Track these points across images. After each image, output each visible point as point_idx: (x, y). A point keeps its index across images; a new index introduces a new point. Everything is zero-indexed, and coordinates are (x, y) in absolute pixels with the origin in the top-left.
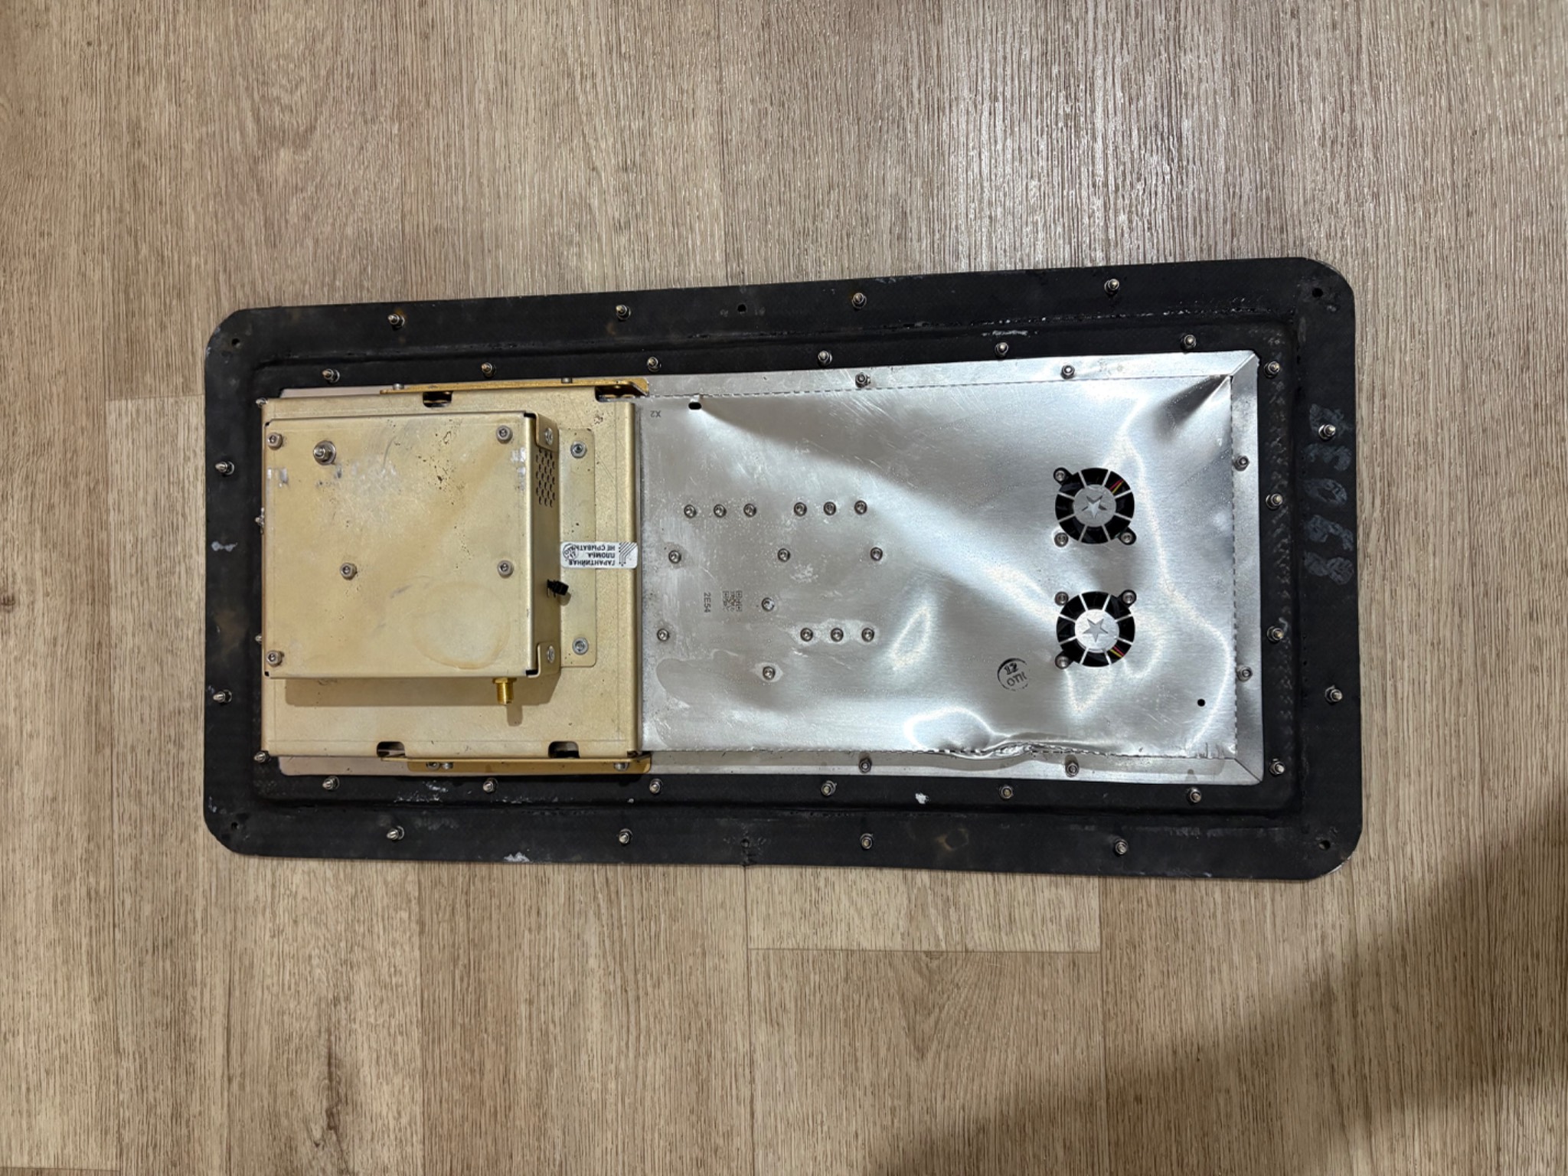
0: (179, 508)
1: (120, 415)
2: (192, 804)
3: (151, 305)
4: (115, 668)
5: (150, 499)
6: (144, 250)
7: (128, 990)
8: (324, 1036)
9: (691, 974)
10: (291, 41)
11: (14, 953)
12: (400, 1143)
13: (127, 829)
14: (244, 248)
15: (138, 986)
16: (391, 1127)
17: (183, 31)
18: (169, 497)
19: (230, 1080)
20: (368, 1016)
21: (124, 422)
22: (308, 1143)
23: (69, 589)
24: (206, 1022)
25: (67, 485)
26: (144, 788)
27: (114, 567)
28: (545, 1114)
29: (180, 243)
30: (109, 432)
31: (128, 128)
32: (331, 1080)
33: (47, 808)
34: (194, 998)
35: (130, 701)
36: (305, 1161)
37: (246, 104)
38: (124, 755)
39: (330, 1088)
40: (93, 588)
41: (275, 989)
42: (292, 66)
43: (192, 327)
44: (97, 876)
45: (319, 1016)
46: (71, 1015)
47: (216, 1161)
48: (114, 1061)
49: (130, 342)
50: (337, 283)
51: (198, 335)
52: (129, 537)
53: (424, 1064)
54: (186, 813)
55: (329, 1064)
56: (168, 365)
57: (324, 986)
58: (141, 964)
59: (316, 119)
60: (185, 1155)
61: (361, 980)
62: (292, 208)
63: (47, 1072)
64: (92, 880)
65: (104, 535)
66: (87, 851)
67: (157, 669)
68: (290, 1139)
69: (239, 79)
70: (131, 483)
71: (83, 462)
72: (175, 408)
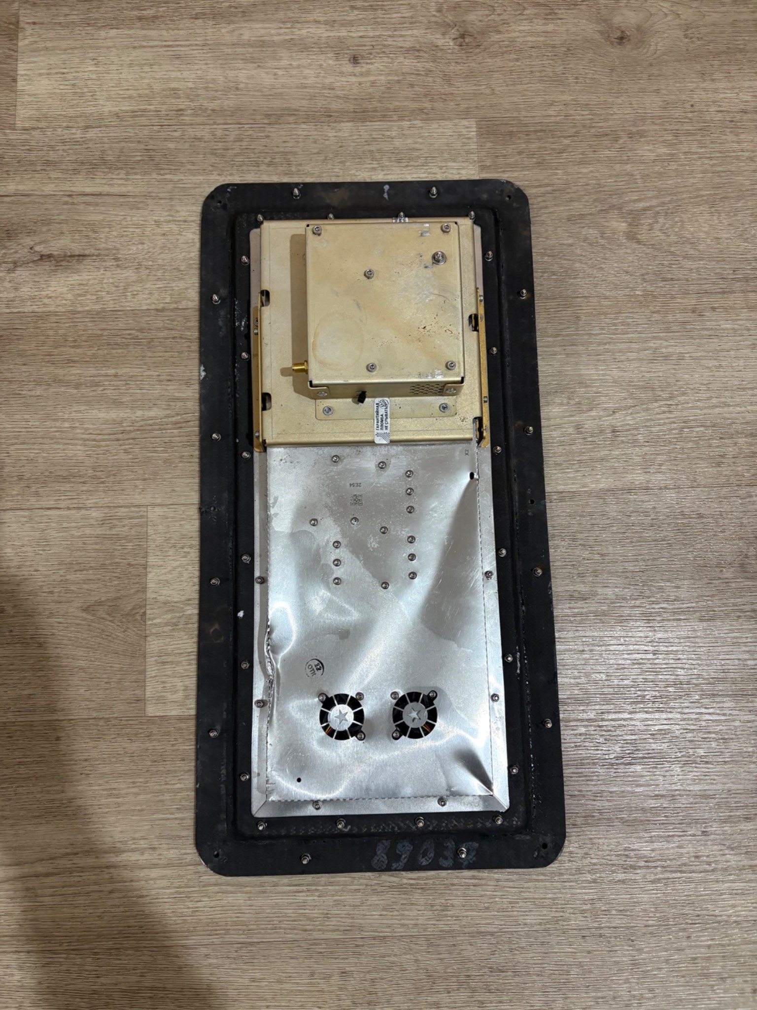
0: (412, 163)
1: (467, 127)
2: (234, 172)
3: (533, 146)
4: (316, 125)
5: (417, 146)
6: (566, 141)
7: (124, 134)
8: (96, 252)
9: (132, 472)
10: (692, 229)
11: (145, 64)
12: (32, 298)
13: (219, 133)
14: (567, 201)
15: (126, 140)
16: (42, 293)
17: (699, 163)
18: (418, 157)
19: (70, 196)
20: (108, 278)
21: (463, 130)
22: (32, 243)
23: (364, 97)
24: (104, 181)
25: (426, 95)
26: (244, 143)
27: (377, 125)
28: (49, 385)
29: (571, 163)
30: (457, 121)
31: (641, 130)
32: (70, 256)
33: (232, 84)
34: (119, 174)
35: (296, 134)
36: (22, 241)
37: (654, 202)
38: (264, 131)
39: (65, 256)
40: (363, 112)
41: (124, 223)
42: (677, 230)
43: (520, 171)
44: (193, 115)
45: (108, 249)
46: (108, 99)
47: (21, 187)
48: (80, 125)
49: (511, 134)
50: (546, 258)
51: (515, 174)
52: (394, 134)
53: (79, 312)
54: (229, 169)
55: (79, 256)
56: (497, 156)
57: (125, 252)
58: (139, 142)
59: (644, 245)
60: (24, 168)
61: (129, 274)
62: (591, 231)
63: (74, 85)
64: (189, 112)
65: (395, 118)
66: (206, 109)
67: (316, 151)
68: (35, 232)
69: (669, 198)
70: (427, 134)
71: (439, 105)
72: (471, 161)
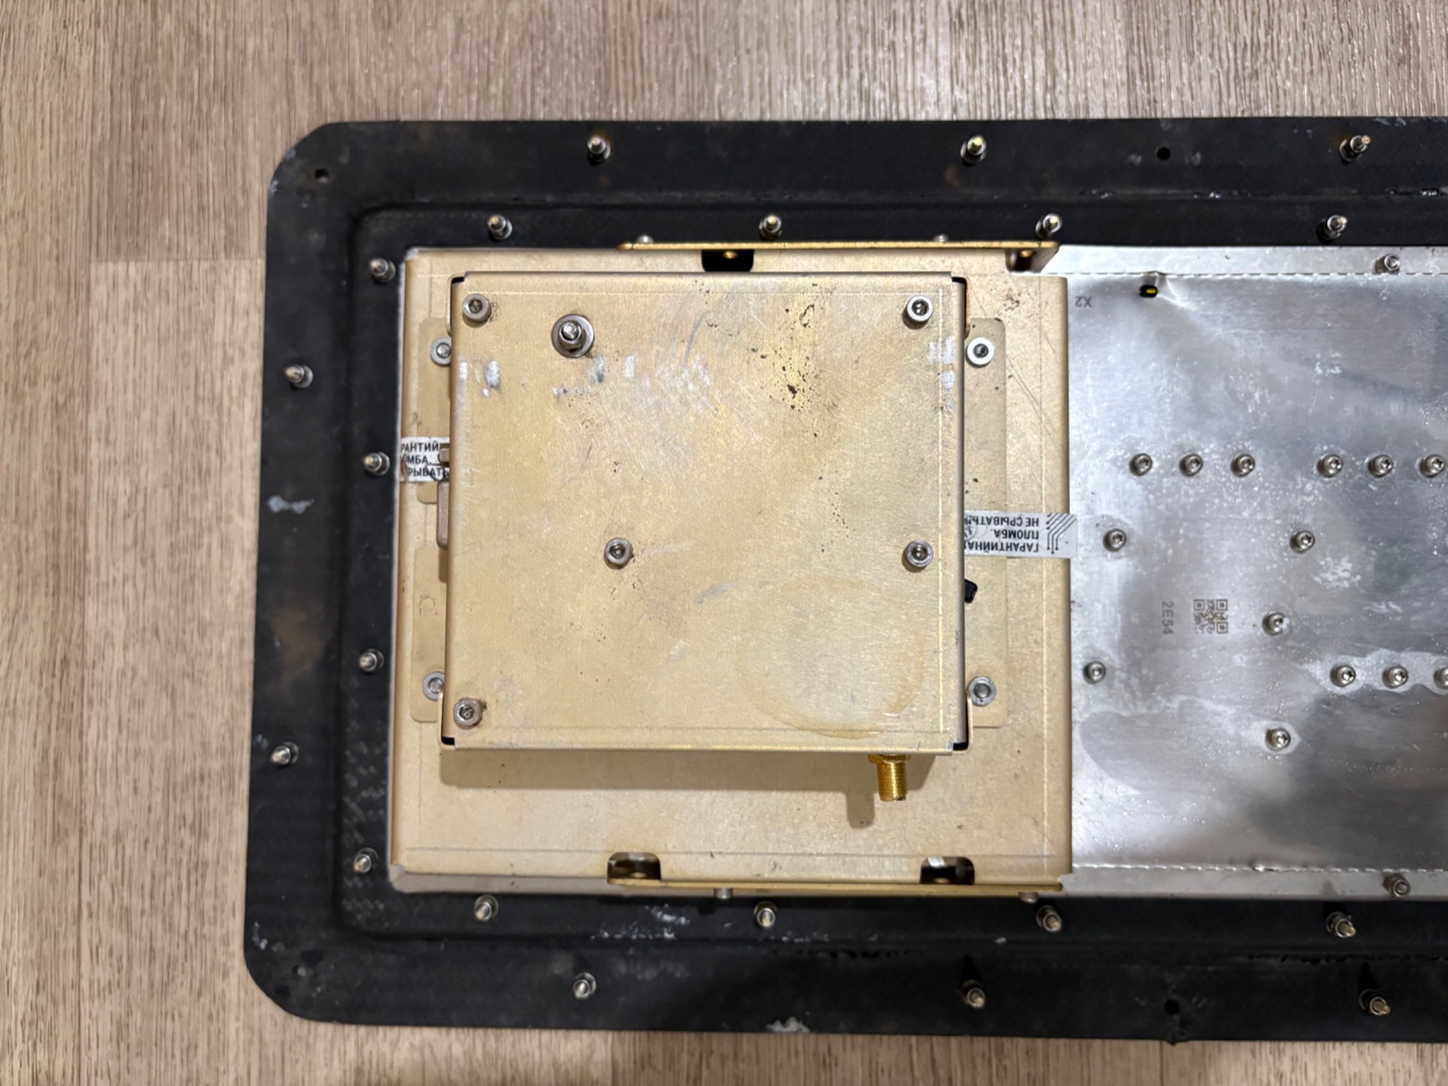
0: (212, 438)
1: (115, 285)
2: (219, 932)
3: (175, 109)
4: (91, 702)
5: (162, 423)
6: (168, 25)
13: (103, 973)
14: (336, 27)
18: (194, 421)
21: (122, 297)
23: (15, 568)
25: (17, 396)
26: (136, 902)
27: (96, 533)
29: (230, 15)
30: (94, 313)
35: (115, 757)
38: (103, 848)
40: (57, 567)
43: (245, 146)
49: (136, 168)
50: (493, 89)
51: (255, 162)
52: (124, 486)
54: (209, 947)
56: (201, 208)
65: (78, 482)
66: (34, 1007)
67: (165, 702)
70: (130, 396)
71: (47, 360)
72: (211, 278)
